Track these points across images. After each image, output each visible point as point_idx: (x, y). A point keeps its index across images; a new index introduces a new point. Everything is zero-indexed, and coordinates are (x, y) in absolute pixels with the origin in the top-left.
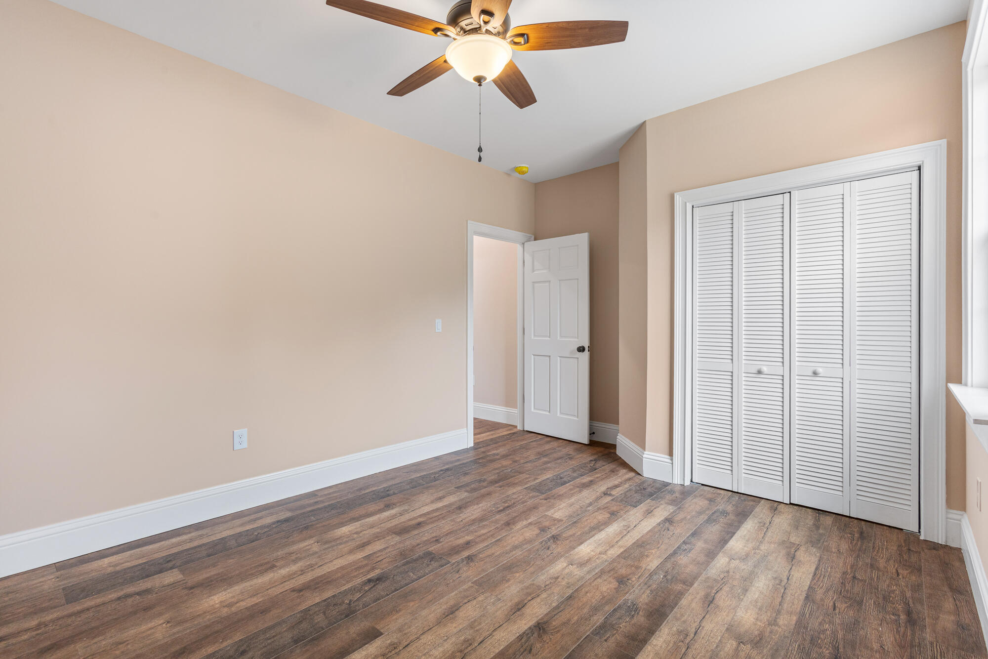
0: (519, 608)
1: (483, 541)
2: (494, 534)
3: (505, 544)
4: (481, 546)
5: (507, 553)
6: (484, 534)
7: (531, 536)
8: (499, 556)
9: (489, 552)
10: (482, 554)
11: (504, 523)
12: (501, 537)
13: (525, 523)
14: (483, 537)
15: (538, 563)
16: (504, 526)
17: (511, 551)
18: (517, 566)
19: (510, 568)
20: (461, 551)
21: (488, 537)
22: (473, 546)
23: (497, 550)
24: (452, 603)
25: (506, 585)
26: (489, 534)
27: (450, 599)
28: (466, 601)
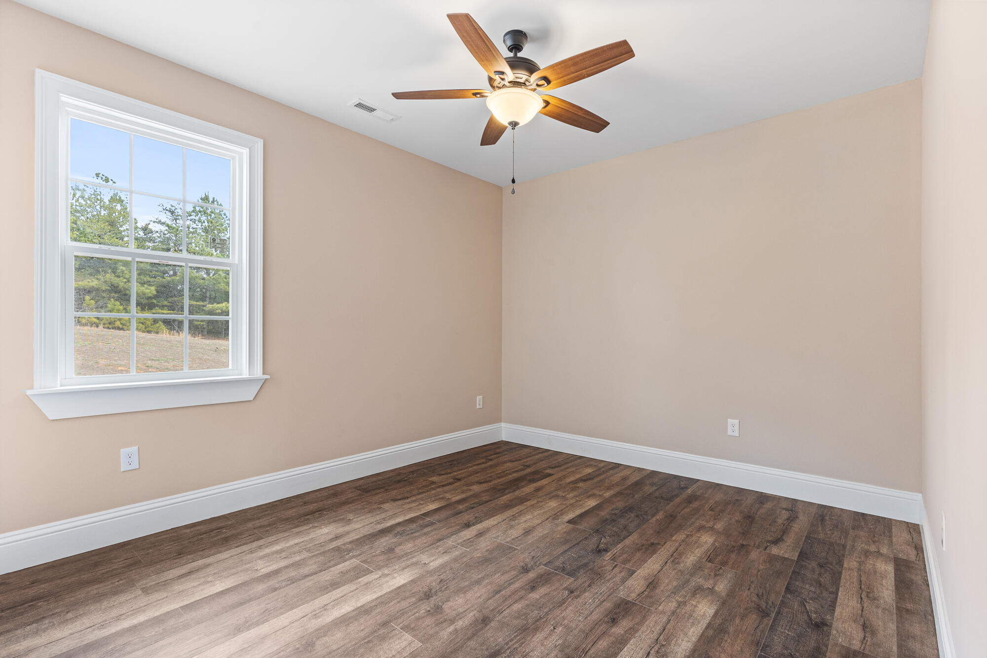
0: (480, 534)
1: (516, 591)
2: (504, 601)
3: (489, 587)
4: (517, 585)
5: (488, 575)
6: (516, 601)
7: (457, 598)
8: (495, 573)
9: (506, 577)
10: (514, 575)
11: (490, 622)
12: (495, 598)
13: (460, 624)
14: (517, 597)
15: (457, 565)
16: (491, 616)
17: (483, 577)
18: (478, 563)
19: (486, 561)
20: (537, 578)
21: (510, 596)
22: (526, 585)
23: (499, 579)
24: (529, 537)
25: (489, 547)
26: (510, 601)
27: (530, 539)
28: (519, 538)
